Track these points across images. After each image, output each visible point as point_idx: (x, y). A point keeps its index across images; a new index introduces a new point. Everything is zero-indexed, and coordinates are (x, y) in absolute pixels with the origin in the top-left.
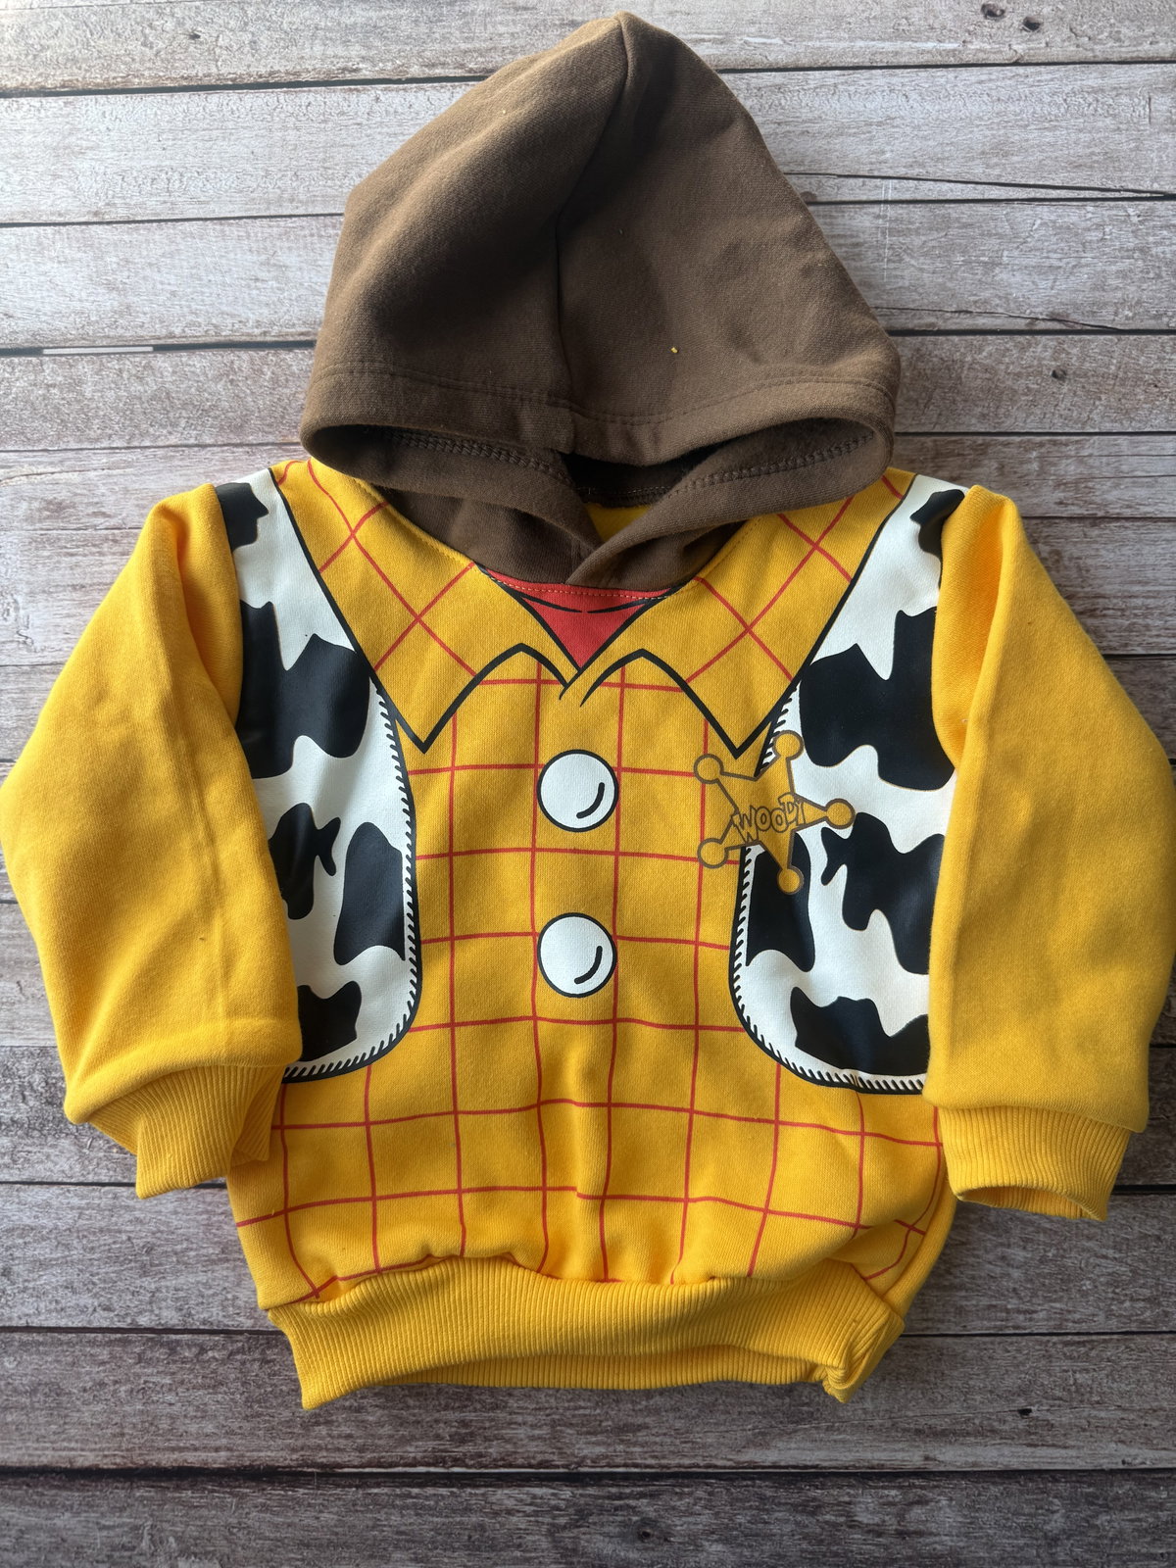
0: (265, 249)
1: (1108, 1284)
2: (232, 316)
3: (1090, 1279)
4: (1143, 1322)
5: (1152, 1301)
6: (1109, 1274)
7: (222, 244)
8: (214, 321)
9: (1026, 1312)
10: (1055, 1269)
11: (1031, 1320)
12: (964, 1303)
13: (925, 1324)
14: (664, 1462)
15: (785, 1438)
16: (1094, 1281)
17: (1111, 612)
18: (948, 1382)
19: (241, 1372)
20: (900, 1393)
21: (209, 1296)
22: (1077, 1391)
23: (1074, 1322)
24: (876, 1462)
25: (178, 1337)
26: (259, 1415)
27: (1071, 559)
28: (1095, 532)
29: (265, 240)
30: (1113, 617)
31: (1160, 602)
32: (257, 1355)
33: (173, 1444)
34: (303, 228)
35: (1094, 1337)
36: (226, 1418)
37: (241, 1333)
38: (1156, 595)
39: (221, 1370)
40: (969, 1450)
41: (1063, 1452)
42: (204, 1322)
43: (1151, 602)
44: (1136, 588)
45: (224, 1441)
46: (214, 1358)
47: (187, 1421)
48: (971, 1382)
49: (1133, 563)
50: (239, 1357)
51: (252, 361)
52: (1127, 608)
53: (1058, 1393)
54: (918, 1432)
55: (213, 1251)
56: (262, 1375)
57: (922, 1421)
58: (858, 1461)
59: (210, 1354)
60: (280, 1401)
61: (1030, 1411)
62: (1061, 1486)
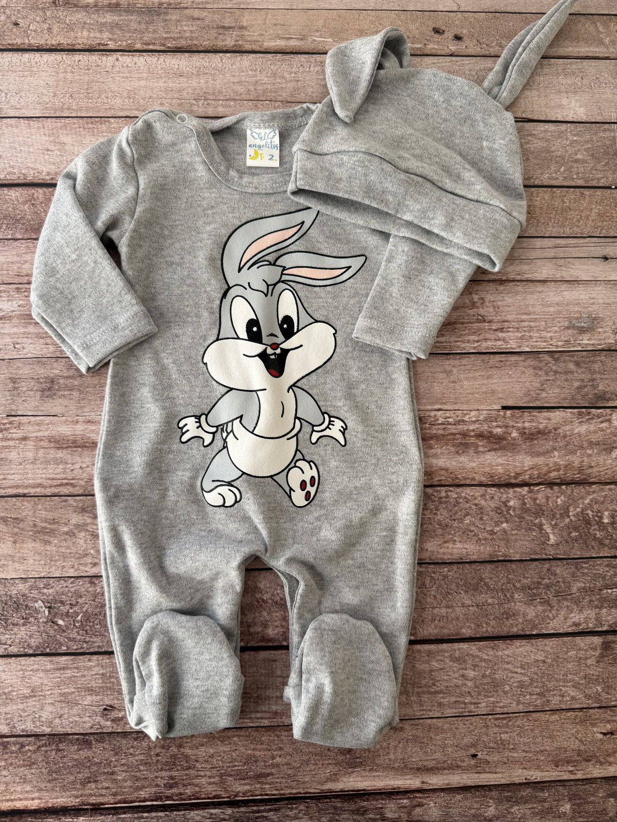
0: (53, 134)
1: (518, 687)
2: (34, 169)
3: (508, 685)
4: (536, 706)
5: (541, 695)
6: (518, 682)
7: (29, 131)
8: (23, 172)
9: (475, 704)
10: (490, 680)
11: (477, 707)
12: (442, 700)
13: (421, 713)
14: (282, 792)
15: (347, 776)
16: (510, 686)
17: (511, 329)
18: (434, 742)
19: (45, 757)
20: (409, 749)
21: (25, 716)
22: (502, 744)
23: (500, 707)
24: (396, 786)
25: (8, 739)
26: (56, 779)
27: (490, 302)
28: (501, 288)
29: (53, 129)
30: (513, 332)
31: (537, 324)
32: (54, 747)
33: (8, 797)
34: (74, 123)
35: (511, 715)
36: (38, 782)
37: (44, 735)
38: (535, 320)
39: (33, 756)
40: (445, 777)
41: (495, 775)
42: (23, 730)
43: (532, 324)
44: (524, 317)
45: (37, 795)
46: (29, 750)
47: (15, 785)
48: (446, 742)
49: (522, 304)
50: (43, 749)
51: (45, 194)
52: (520, 327)
53: (492, 745)
54: (418, 769)
55: (26, 691)
56: (57, 757)
57: (420, 763)
58: (387, 786)
59: (27, 748)
60: (68, 771)
61: (477, 755)
62: (493, 793)
